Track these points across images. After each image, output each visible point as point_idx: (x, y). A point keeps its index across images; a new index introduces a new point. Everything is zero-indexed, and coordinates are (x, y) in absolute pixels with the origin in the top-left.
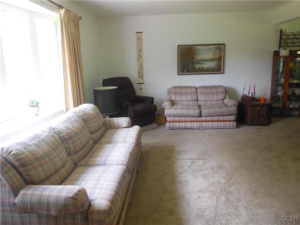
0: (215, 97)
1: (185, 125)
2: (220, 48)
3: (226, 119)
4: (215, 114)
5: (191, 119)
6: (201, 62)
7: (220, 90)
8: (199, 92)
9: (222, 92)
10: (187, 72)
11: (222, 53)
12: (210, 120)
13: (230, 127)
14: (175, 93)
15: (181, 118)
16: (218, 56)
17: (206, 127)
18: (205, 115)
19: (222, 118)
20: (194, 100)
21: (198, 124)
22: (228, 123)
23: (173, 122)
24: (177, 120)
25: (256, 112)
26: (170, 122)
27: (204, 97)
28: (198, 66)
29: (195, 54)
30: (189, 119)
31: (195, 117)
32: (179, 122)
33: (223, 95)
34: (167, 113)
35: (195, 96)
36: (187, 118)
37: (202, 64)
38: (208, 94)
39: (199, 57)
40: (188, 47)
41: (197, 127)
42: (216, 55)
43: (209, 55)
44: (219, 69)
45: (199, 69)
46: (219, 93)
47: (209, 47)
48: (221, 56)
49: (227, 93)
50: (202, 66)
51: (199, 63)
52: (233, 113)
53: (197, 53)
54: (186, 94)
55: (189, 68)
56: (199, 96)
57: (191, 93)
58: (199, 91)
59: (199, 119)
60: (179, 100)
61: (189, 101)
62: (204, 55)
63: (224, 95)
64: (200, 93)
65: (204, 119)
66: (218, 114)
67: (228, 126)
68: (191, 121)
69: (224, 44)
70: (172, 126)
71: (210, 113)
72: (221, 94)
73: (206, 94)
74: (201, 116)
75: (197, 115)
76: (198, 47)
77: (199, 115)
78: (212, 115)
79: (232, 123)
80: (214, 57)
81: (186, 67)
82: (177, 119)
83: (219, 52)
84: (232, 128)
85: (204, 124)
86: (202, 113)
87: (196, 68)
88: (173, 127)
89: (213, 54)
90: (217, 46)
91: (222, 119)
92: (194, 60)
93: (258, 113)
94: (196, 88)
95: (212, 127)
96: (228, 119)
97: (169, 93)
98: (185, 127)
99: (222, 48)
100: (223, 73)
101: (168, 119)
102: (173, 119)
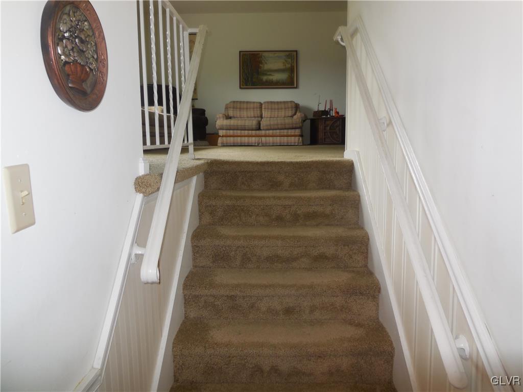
0: (282, 113)
1: (241, 141)
2: (292, 56)
3: (290, 134)
4: (276, 127)
5: (248, 133)
6: (268, 73)
7: (290, 105)
8: (263, 108)
9: (292, 107)
10: (251, 86)
11: (294, 62)
12: (271, 134)
13: (295, 143)
14: (233, 108)
15: (235, 131)
16: (289, 66)
17: (266, 143)
18: (265, 128)
19: (285, 132)
20: (256, 116)
21: (257, 139)
22: (293, 138)
23: (227, 136)
24: (232, 134)
25: (328, 128)
26: (223, 136)
27: (269, 113)
28: (265, 78)
29: (261, 62)
30: (246, 132)
31: (252, 130)
32: (233, 136)
33: (292, 110)
34: (219, 124)
35: (259, 112)
36: (243, 132)
37: (270, 75)
38: (275, 109)
39: (266, 67)
40: (253, 54)
41: (255, 143)
42: (287, 65)
43: (279, 65)
44: (291, 83)
45: (267, 81)
46: (288, 108)
47: (278, 54)
48: (294, 66)
49: (298, 109)
50: (271, 78)
51: (266, 75)
52: (298, 126)
53: (263, 61)
54: (247, 109)
55: (254, 80)
56: (263, 112)
57: (254, 108)
58: (263, 106)
59: (258, 132)
60: (239, 116)
61: (251, 117)
62: (272, 64)
63: (294, 111)
64: (265, 108)
65: (263, 132)
66: (280, 126)
67: (293, 141)
68: (249, 136)
69: (296, 51)
70: (225, 142)
71: (270, 125)
72: (290, 109)
73: (271, 109)
74: (259, 129)
75: (254, 127)
76: (264, 54)
77: (258, 126)
78: (272, 127)
79: (297, 138)
80: (284, 67)
81: (249, 79)
82: (231, 132)
83: (290, 60)
84: (297, 144)
85: (263, 139)
86: (261, 126)
87: (262, 80)
88: (227, 143)
89: (284, 63)
90: (287, 53)
91: (285, 134)
92: (260, 70)
93: (330, 129)
94: (261, 104)
95: (273, 143)
96: (293, 134)
97: (227, 108)
98: (241, 143)
99: (294, 56)
100: (296, 88)
101: (221, 133)
102: (226, 133)
